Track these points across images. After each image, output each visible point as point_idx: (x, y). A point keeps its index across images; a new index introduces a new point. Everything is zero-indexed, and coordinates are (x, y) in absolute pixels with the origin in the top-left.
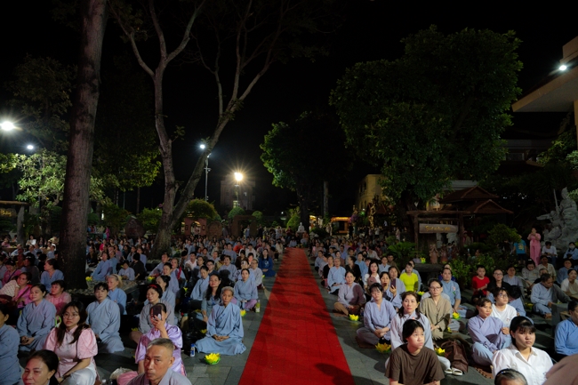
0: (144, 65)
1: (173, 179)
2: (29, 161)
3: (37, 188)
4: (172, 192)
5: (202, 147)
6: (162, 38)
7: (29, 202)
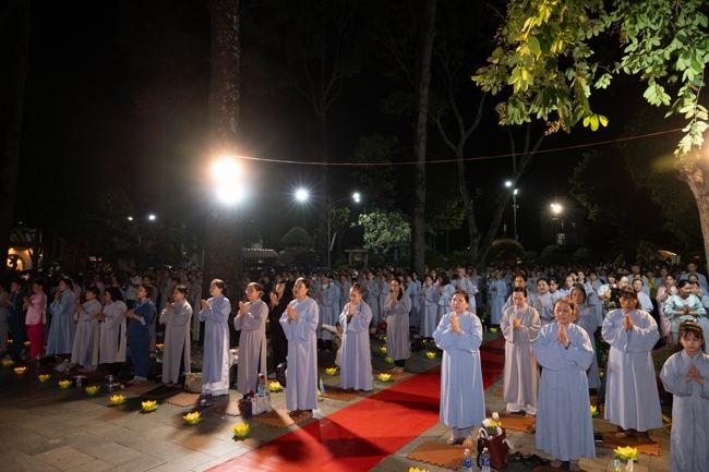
0: (448, 142)
1: (476, 231)
2: (369, 219)
3: (376, 239)
4: (476, 241)
5: (508, 184)
6: (460, 121)
7: (371, 250)
